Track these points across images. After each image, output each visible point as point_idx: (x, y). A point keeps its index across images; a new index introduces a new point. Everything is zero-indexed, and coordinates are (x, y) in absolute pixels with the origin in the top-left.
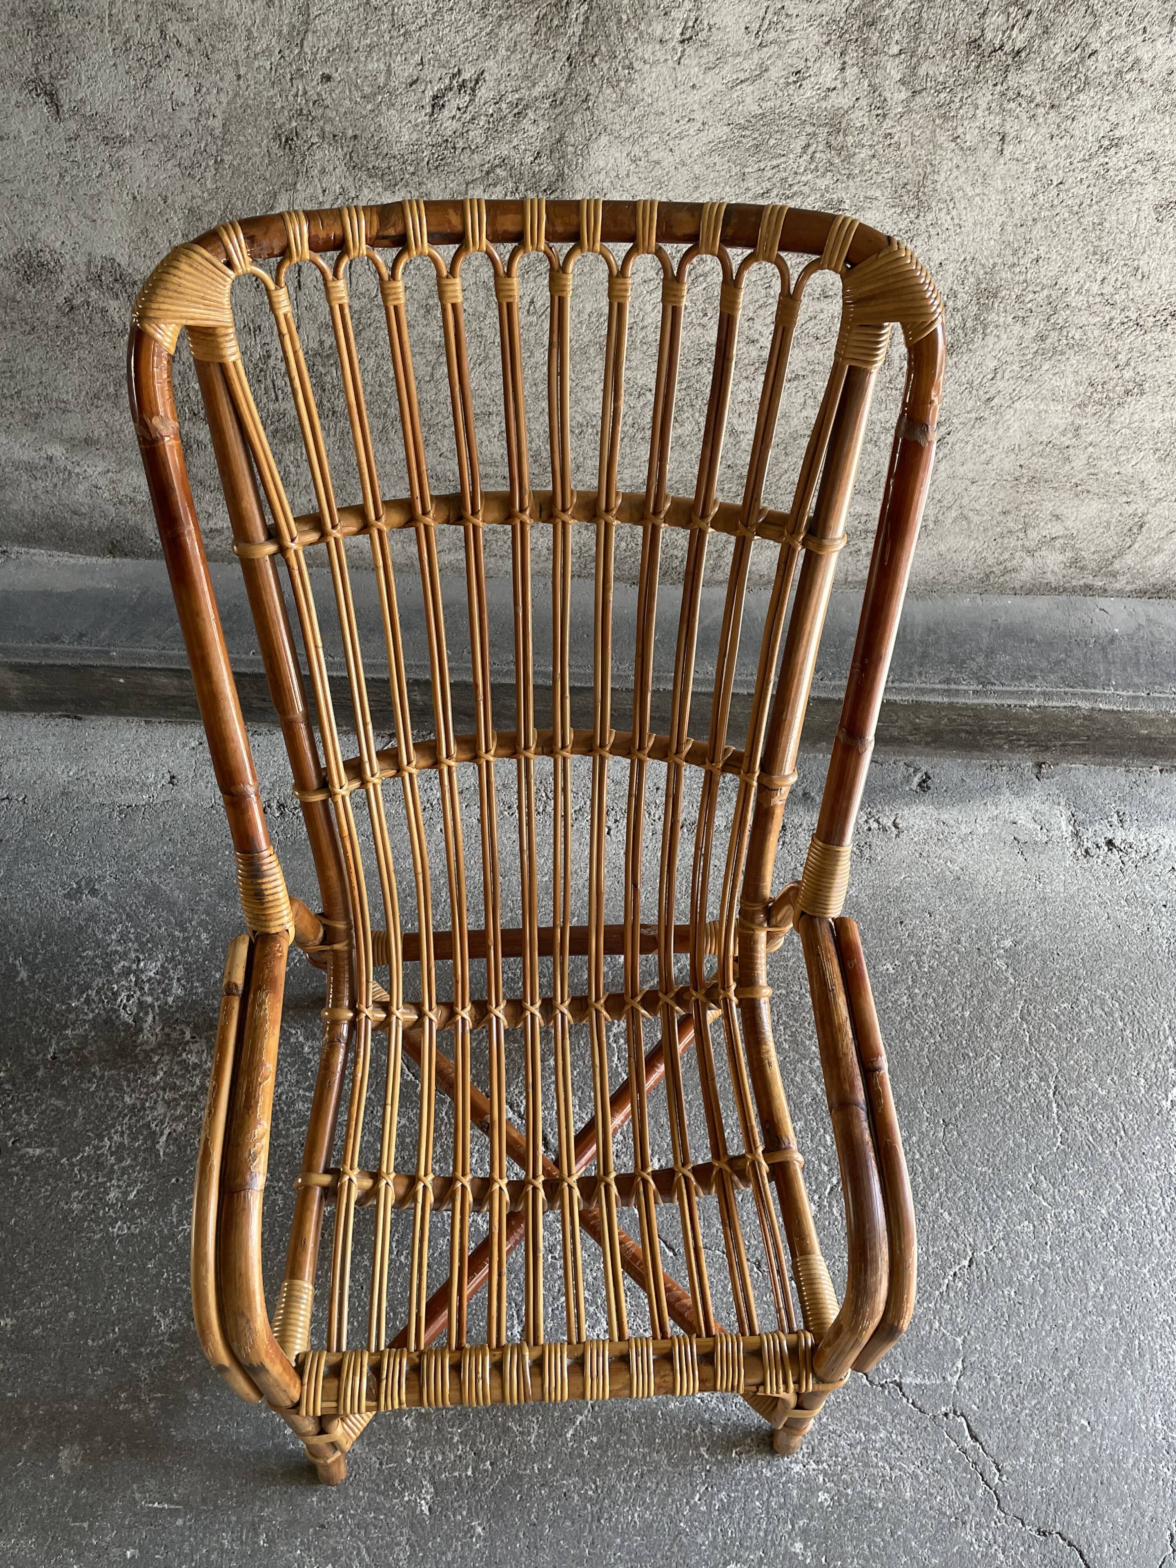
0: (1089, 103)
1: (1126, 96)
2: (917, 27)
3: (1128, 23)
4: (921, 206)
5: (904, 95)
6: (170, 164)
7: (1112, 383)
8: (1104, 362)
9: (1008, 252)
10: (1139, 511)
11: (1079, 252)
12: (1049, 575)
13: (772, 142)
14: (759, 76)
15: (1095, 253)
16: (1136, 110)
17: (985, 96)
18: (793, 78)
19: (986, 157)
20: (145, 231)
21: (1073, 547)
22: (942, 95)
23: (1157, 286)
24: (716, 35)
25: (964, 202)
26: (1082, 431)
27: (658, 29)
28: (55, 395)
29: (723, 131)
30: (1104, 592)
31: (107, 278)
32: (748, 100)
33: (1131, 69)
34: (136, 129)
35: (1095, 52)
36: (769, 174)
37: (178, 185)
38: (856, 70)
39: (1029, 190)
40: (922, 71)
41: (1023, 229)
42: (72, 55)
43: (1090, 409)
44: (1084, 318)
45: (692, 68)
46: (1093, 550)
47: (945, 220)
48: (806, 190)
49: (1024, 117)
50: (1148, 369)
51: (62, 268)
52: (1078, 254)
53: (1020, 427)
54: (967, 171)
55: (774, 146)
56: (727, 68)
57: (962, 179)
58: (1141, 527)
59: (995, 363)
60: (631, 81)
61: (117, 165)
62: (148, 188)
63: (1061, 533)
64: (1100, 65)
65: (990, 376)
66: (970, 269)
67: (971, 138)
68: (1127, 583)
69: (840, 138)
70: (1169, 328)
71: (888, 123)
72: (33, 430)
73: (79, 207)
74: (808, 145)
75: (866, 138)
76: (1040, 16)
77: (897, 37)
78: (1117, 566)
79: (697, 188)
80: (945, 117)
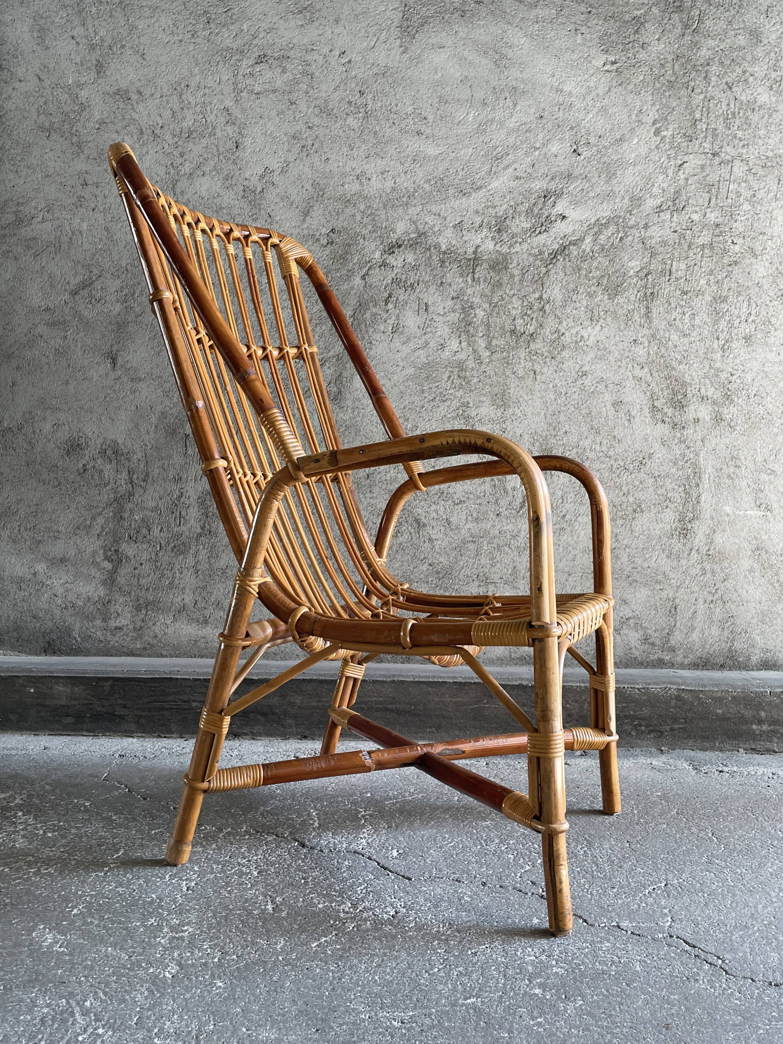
0: (567, 356)
1: (582, 352)
2: (488, 326)
3: (574, 321)
4: (505, 406)
5: (488, 354)
6: (159, 390)
7: (625, 504)
8: (617, 491)
9: (551, 428)
10: (670, 596)
11: (584, 428)
12: (634, 651)
13: (434, 375)
14: (425, 346)
15: (592, 429)
16: (588, 359)
17: (522, 354)
18: (440, 347)
19: (529, 381)
20: (137, 426)
21: (641, 626)
22: (505, 353)
23: (627, 447)
24: (406, 330)
25: (525, 403)
26: (619, 537)
27: (382, 328)
28: (55, 527)
29: (411, 371)
30: (672, 665)
31: (109, 452)
32: (422, 356)
33: (581, 341)
34: (148, 374)
35: (563, 334)
36: (434, 390)
37: (160, 400)
38: (466, 343)
39: (553, 397)
40: (494, 343)
41: (555, 416)
42: (129, 341)
43: (619, 522)
44: (598, 465)
45: (397, 344)
46: (654, 629)
47: (518, 412)
48: (452, 397)
49: (541, 362)
50: (639, 495)
51: (88, 446)
52: (584, 429)
53: (585, 534)
54: (522, 388)
55: (435, 377)
56: (412, 343)
57: (521, 392)
58: (676, 608)
59: (561, 493)
60: (371, 349)
61: (133, 392)
62: (145, 402)
63: (630, 615)
64: (567, 339)
65: (560, 501)
66: (535, 438)
67: (521, 373)
68: (684, 657)
69: (464, 373)
70: (642, 470)
71: (483, 366)
72: (33, 553)
73: (108, 413)
74: (450, 376)
75: (475, 373)
76: (537, 320)
77: (480, 329)
78: (673, 642)
79: (402, 397)
80: (507, 363)
